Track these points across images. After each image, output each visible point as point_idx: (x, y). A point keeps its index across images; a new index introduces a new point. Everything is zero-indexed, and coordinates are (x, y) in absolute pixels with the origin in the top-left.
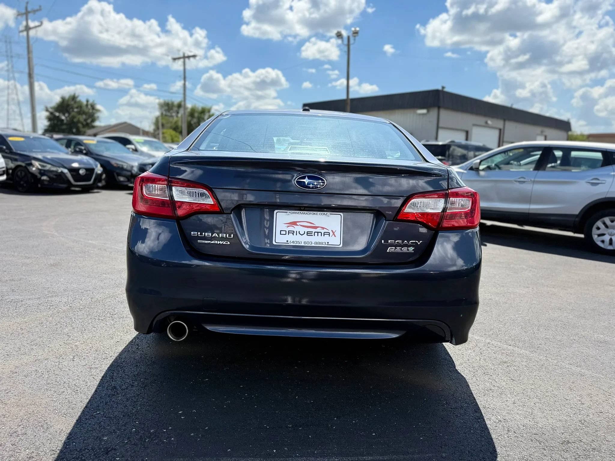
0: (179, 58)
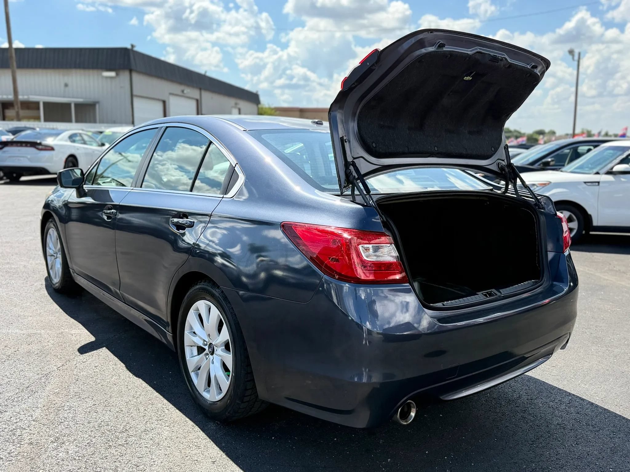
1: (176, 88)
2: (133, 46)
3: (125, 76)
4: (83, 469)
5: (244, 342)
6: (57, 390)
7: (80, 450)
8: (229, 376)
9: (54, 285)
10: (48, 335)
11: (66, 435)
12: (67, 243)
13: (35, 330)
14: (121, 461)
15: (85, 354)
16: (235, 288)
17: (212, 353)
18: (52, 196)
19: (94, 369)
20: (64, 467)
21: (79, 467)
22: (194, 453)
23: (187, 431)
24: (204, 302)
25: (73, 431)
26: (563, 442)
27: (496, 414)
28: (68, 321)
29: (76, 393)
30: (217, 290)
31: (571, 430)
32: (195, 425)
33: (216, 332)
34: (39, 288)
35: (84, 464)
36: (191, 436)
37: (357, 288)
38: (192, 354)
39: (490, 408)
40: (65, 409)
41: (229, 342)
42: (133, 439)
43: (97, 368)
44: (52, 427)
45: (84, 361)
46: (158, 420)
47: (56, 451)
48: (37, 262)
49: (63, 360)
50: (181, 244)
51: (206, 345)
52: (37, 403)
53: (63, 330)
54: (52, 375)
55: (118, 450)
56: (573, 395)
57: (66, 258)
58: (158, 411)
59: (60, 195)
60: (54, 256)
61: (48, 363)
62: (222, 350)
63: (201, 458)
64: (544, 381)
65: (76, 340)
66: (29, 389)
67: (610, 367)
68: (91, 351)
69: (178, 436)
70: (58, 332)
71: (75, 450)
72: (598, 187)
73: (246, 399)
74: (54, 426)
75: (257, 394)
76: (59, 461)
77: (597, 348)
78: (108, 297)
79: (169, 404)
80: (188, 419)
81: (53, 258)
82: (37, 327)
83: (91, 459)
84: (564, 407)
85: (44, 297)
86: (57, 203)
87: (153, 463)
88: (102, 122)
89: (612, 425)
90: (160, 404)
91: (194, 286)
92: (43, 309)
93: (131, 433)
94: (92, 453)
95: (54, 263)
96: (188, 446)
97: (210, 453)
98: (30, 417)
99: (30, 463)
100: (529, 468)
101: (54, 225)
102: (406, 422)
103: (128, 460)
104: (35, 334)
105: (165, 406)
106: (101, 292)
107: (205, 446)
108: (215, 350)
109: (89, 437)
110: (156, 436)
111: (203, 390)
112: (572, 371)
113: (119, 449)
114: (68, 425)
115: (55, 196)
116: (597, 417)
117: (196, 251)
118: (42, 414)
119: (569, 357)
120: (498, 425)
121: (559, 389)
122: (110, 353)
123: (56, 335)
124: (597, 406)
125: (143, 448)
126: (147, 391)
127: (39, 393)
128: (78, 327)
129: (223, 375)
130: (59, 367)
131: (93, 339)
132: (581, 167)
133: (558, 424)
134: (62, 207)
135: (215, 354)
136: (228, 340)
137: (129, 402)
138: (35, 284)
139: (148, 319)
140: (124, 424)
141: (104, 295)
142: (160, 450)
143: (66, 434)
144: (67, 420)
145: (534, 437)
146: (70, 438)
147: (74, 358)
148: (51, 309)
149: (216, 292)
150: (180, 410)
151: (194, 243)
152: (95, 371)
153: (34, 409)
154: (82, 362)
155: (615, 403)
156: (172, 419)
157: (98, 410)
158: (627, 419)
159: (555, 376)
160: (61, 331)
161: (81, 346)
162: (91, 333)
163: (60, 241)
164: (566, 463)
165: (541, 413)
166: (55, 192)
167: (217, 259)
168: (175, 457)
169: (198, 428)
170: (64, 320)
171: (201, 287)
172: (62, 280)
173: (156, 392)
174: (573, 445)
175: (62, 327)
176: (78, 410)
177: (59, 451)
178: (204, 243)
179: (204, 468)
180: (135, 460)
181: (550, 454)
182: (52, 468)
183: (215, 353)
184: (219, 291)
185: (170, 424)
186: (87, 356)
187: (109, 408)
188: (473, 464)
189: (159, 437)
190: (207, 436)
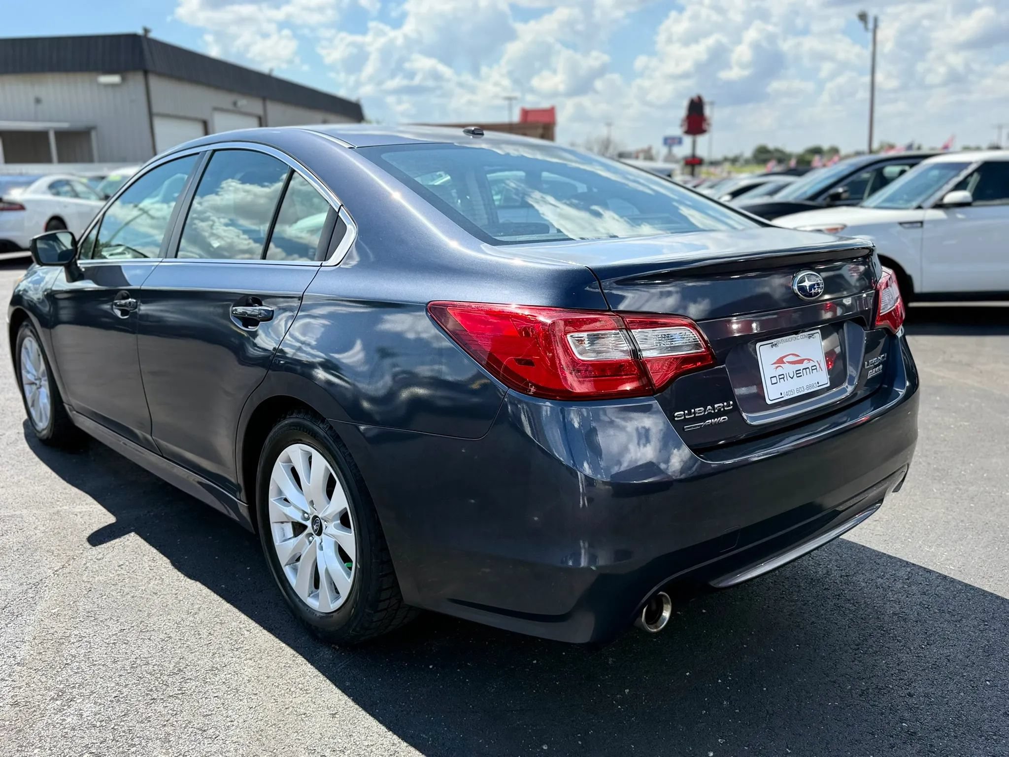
1: (224, 99)
2: (146, 31)
3: (136, 81)
4: (110, 741)
5: (373, 511)
6: (56, 610)
7: (102, 709)
8: (350, 569)
9: (40, 432)
10: (34, 518)
11: (77, 685)
12: (56, 362)
13: (12, 511)
14: (175, 723)
15: (100, 546)
16: (353, 421)
17: (319, 532)
18: (25, 283)
19: (117, 571)
20: (77, 741)
21: (102, 739)
22: (299, 702)
23: (284, 665)
24: (299, 447)
25: (88, 677)
26: (906, 643)
27: (793, 603)
28: (67, 491)
29: (89, 612)
30: (321, 426)
31: (917, 622)
32: (297, 655)
33: (323, 496)
34: (13, 439)
35: (111, 734)
36: (292, 673)
37: (566, 409)
38: (284, 535)
39: (783, 594)
40: (72, 641)
41: (347, 512)
42: (193, 684)
43: (122, 568)
44: (51, 673)
45: (99, 557)
46: (233, 650)
47: (61, 714)
48: (7, 396)
49: (63, 558)
50: (252, 351)
51: (308, 519)
52: (22, 634)
53: (60, 507)
54: (45, 585)
55: (168, 705)
56: (913, 564)
57: (57, 388)
58: (231, 634)
59: (37, 280)
60: (36, 384)
61: (37, 564)
62: (335, 526)
63: (311, 709)
64: (864, 545)
65: (83, 523)
66: (7, 610)
67: (966, 516)
68: (110, 541)
69: (270, 674)
70: (51, 511)
71: (94, 710)
72: (920, 230)
73: (382, 606)
74: (55, 672)
75: (401, 596)
76: (66, 730)
77: (941, 486)
78: (134, 449)
79: (251, 621)
80: (284, 645)
81: (34, 387)
82: (16, 505)
83: (122, 723)
84: (901, 586)
85: (24, 454)
86: (34, 294)
87: (229, 724)
88: (103, 160)
89: (980, 609)
90: (235, 621)
91: (280, 421)
92: (23, 473)
93: (188, 675)
94: (123, 714)
95: (37, 395)
96: (288, 690)
97: (326, 700)
98: (12, 659)
99: (16, 739)
100: (857, 689)
101: (31, 331)
102: (656, 627)
103: (187, 722)
104: (12, 516)
105: (244, 625)
106: (120, 439)
107: (316, 689)
108: (324, 527)
109: (117, 687)
110: (233, 677)
111: (307, 594)
112: (907, 526)
113: (169, 703)
114: (78, 668)
115: (30, 282)
116: (954, 598)
117: (280, 361)
118: (32, 652)
119: (899, 503)
120: (798, 621)
121: (890, 557)
122: (143, 541)
123: (47, 516)
124: (953, 581)
125: (210, 698)
126: (210, 602)
127: (25, 617)
128: (85, 501)
129: (340, 568)
130: (56, 571)
131: (111, 519)
132: (891, 199)
133: (894, 614)
134: (43, 301)
135: (325, 534)
136: (346, 508)
137: (182, 623)
138: (7, 434)
139: (203, 481)
140: (176, 660)
141: (126, 445)
142: (241, 700)
143: (77, 683)
144: (77, 659)
145: (859, 638)
146: (83, 691)
147: (82, 553)
148: (37, 474)
149: (320, 429)
150: (270, 630)
151: (274, 349)
152: (118, 572)
153: (17, 644)
154: (95, 560)
155: (981, 574)
156: (257, 646)
157: (128, 639)
158: (1003, 599)
159: (881, 535)
160: (55, 510)
161: (92, 532)
162: (109, 510)
163: (43, 357)
164: (915, 677)
165: (865, 598)
166: (29, 275)
167: (318, 373)
168: (266, 710)
169: (303, 659)
170: (60, 491)
171: (292, 423)
172: (52, 424)
173: (225, 603)
174: (923, 646)
175: (58, 503)
176: (94, 640)
177: (66, 713)
178: (291, 346)
179: (318, 726)
180: (199, 721)
181: (888, 664)
182: (55, 744)
183: (323, 531)
184: (325, 426)
185: (255, 655)
186: (103, 549)
187: (148, 634)
188: (765, 689)
189: (236, 678)
190: (319, 671)
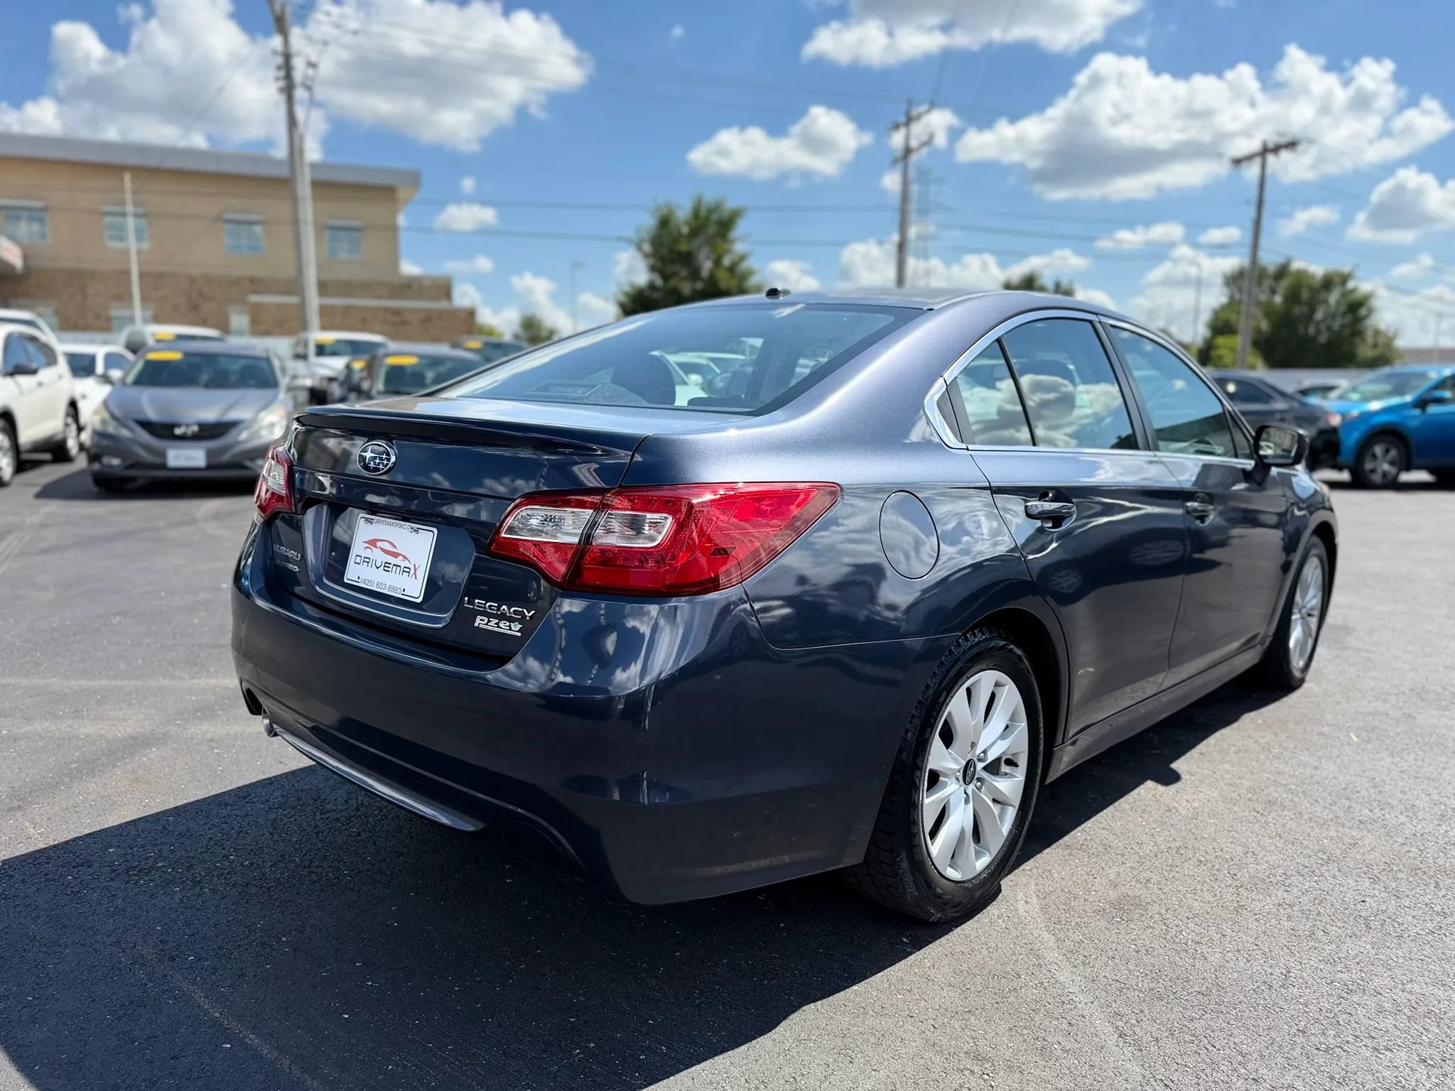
0: (1249, 158)
